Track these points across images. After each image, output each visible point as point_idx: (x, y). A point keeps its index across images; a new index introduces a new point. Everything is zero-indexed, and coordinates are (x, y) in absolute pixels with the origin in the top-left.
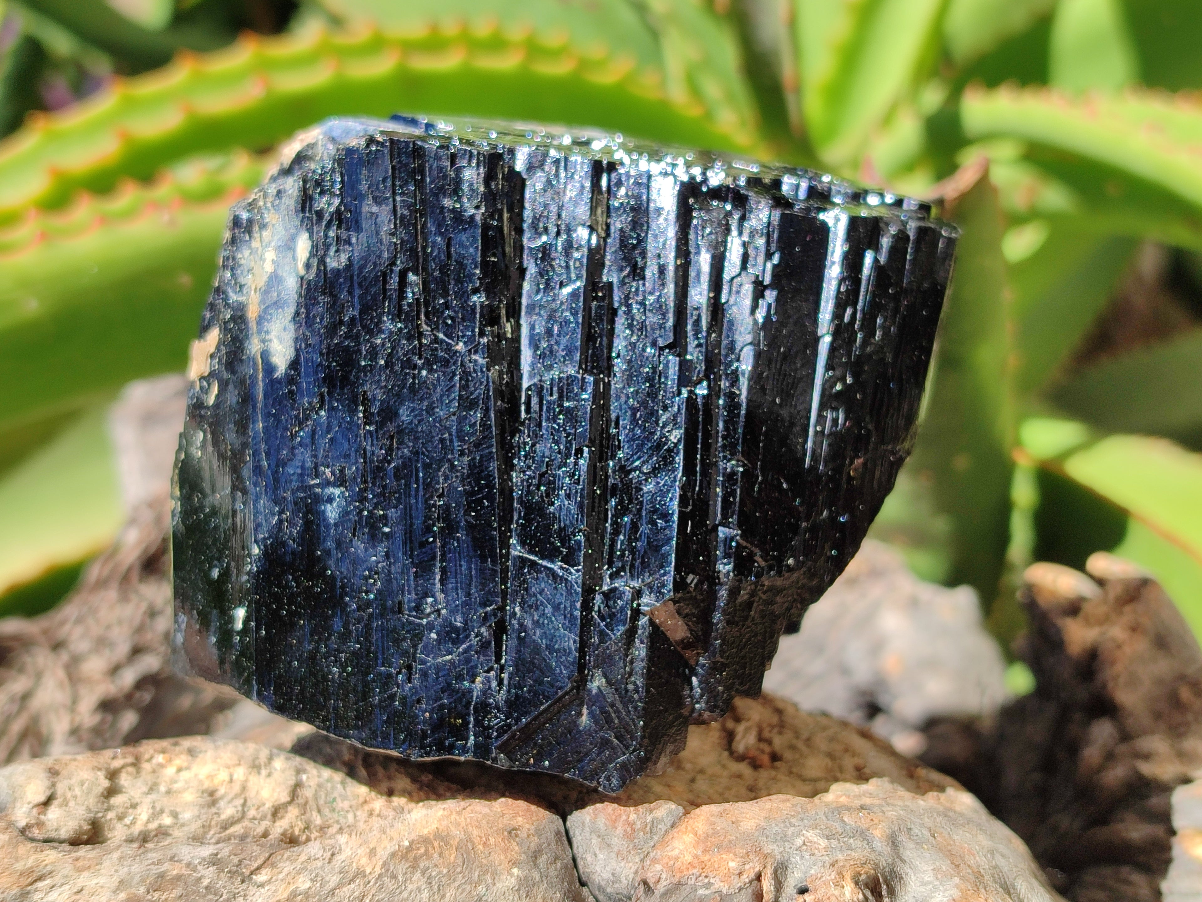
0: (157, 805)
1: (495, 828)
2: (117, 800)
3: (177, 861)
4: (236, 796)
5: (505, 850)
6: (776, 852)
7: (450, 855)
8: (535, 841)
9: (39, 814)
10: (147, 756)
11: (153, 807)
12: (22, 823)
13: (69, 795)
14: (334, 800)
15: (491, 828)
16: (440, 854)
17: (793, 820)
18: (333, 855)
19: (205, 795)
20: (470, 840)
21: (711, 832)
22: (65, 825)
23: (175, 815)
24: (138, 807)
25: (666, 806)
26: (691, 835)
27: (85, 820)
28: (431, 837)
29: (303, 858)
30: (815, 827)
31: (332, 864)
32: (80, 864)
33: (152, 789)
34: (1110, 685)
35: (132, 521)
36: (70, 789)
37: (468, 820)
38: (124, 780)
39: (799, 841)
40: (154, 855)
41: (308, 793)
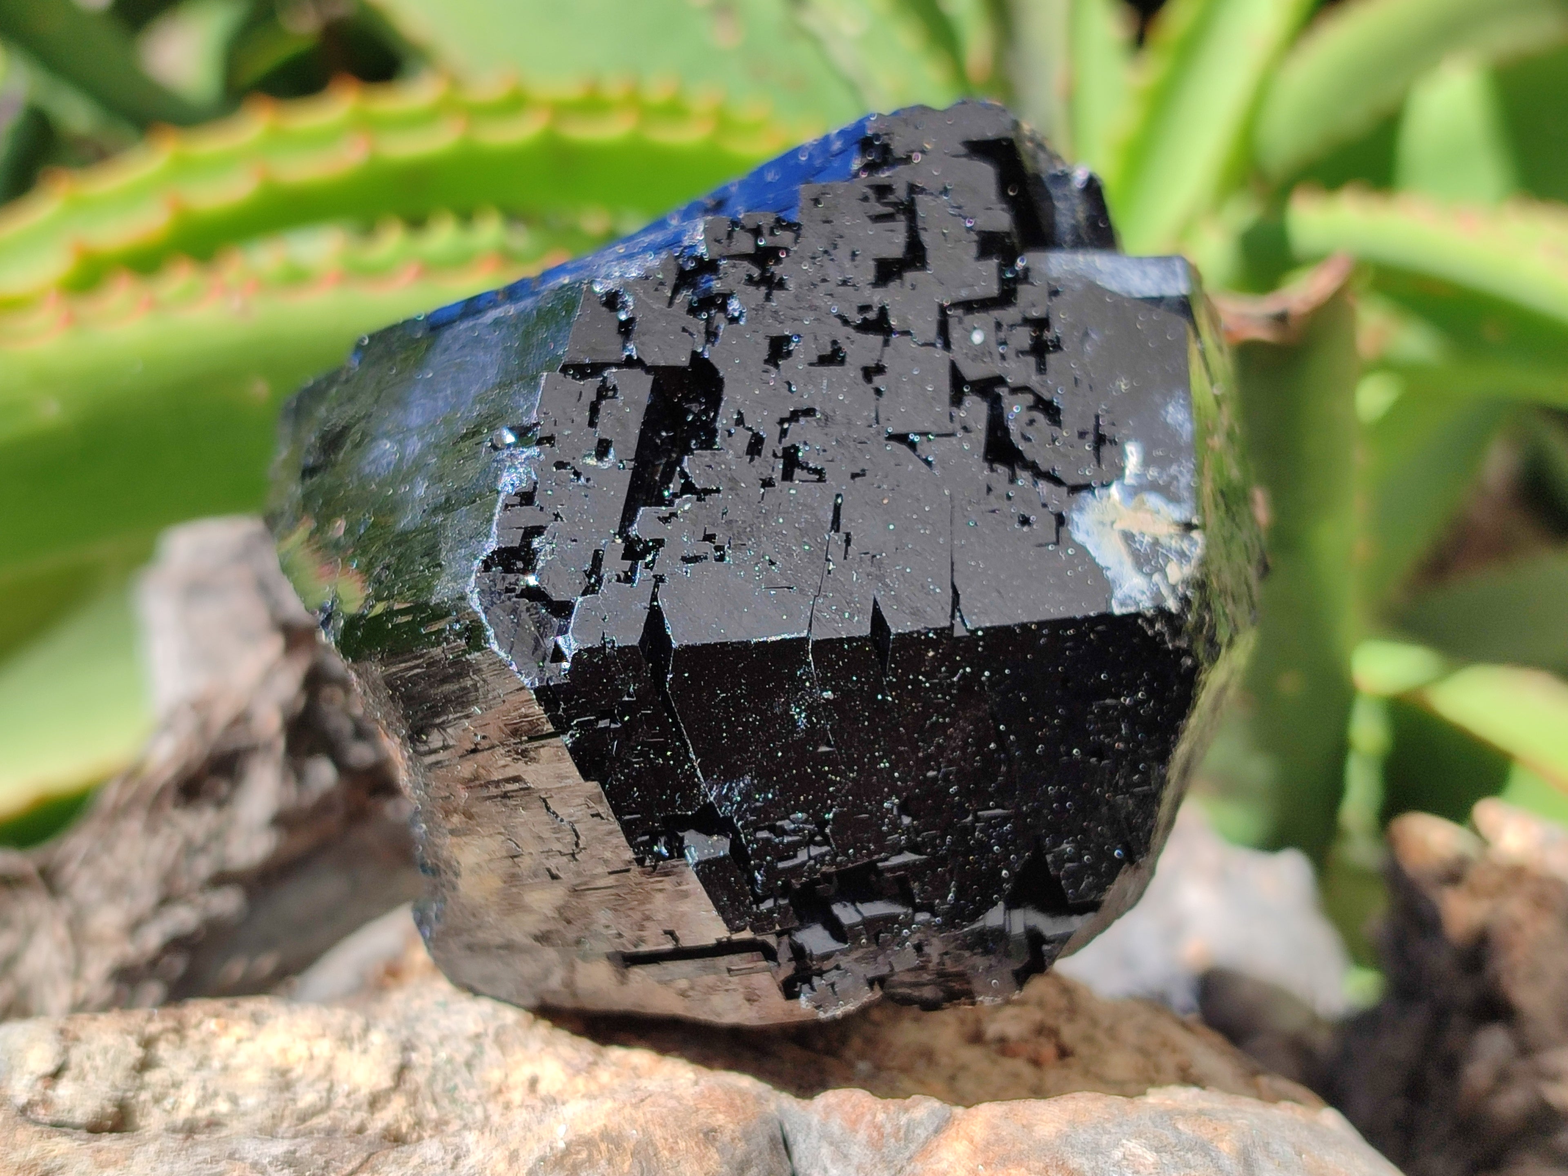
0: (208, 1084)
1: (686, 1128)
2: (153, 1077)
3: (239, 1160)
4: (320, 1078)
5: (700, 1159)
6: (1086, 1168)
7: (623, 1162)
8: (741, 1148)
9: (46, 1088)
10: (194, 1021)
11: (204, 1088)
12: (22, 1099)
13: (87, 1065)
14: (456, 1087)
15: (680, 1127)
16: (610, 1161)
17: (1108, 1126)
18: (457, 1158)
19: (276, 1074)
20: (651, 1143)
21: (993, 1138)
22: (82, 1105)
23: (233, 1100)
24: (183, 1087)
25: (927, 1104)
26: (965, 1142)
27: (109, 1100)
28: (597, 1137)
29: (415, 1160)
30: (1139, 1135)
31: (456, 1170)
32: (103, 1157)
33: (202, 1064)
34: (1505, 980)
35: (167, 725)
36: (89, 1058)
37: (649, 1116)
38: (163, 1050)
39: (1117, 1154)
40: (207, 1149)
41: (418, 1077)
